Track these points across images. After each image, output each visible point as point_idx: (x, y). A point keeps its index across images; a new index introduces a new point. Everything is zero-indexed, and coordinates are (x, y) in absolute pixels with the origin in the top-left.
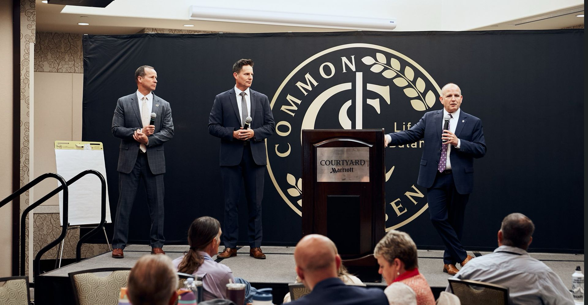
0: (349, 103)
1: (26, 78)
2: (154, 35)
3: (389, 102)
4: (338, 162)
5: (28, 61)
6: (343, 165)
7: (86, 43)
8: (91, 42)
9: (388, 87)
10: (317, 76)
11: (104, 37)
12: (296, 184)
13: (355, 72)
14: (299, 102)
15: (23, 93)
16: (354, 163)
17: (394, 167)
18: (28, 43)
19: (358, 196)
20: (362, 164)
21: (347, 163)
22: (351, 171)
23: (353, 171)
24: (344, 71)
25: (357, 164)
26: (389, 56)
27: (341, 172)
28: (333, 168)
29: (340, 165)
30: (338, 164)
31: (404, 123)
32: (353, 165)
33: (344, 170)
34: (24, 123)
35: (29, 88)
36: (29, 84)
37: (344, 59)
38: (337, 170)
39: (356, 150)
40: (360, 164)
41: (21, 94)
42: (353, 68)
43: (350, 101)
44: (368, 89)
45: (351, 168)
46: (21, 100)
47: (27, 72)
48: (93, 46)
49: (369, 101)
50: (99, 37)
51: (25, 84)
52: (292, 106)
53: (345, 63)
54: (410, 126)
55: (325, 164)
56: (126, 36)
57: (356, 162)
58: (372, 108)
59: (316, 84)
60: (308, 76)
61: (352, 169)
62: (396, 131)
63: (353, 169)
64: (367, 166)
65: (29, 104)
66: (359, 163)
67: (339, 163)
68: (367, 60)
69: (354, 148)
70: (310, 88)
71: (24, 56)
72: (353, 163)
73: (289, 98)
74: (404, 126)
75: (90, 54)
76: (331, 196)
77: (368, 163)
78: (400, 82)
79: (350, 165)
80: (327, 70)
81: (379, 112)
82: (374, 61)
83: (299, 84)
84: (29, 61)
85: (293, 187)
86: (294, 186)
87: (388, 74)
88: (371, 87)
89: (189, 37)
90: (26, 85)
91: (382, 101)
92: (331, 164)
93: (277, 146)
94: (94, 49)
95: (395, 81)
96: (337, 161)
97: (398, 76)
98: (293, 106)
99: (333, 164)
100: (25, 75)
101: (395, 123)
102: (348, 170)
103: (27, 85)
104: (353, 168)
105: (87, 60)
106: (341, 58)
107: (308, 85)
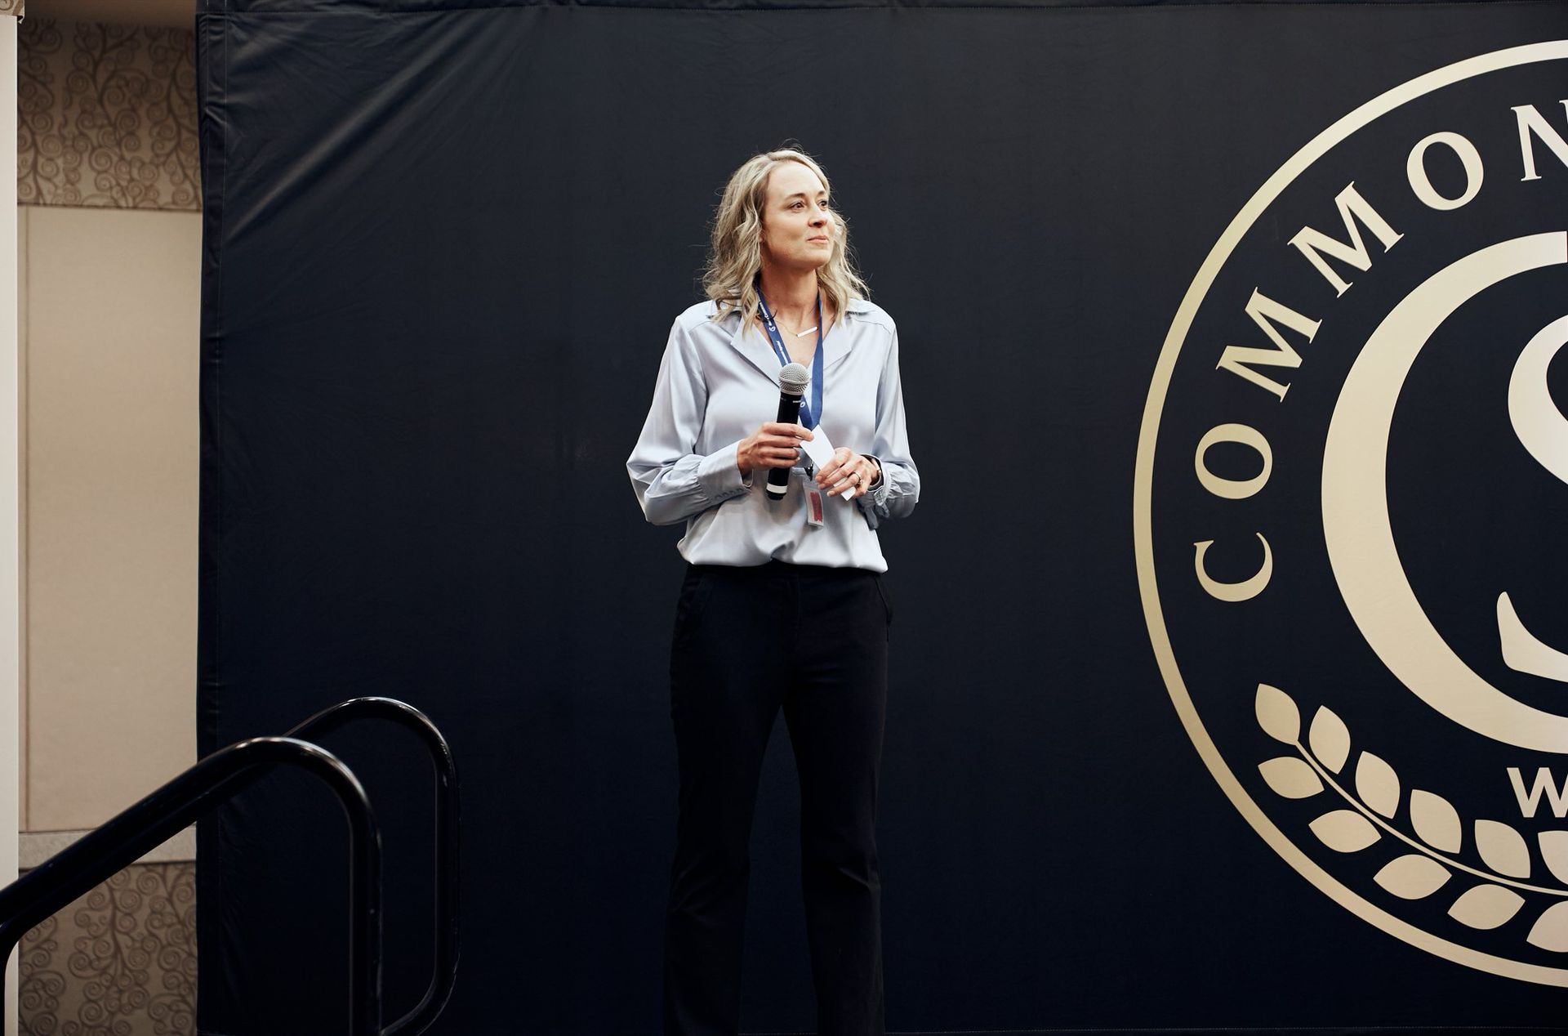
0: (1557, 334)
7: (218, 34)
8: (241, 27)
10: (1393, 201)
12: (1304, 737)
14: (1309, 328)
24: (1530, 174)
37: (1528, 117)
48: (253, 48)
50: (284, 4)
52: (1274, 347)
53: (1534, 136)
59: (1389, 237)
60: (1349, 201)
70: (1360, 259)
73: (1262, 307)
75: (234, 89)
80: (1445, 170)
83: (1307, 240)
85: (1290, 751)
86: (1294, 747)
93: (1202, 547)
94: (258, 66)
98: (1280, 350)
105: (223, 119)
106: (1514, 113)
107: (1352, 245)
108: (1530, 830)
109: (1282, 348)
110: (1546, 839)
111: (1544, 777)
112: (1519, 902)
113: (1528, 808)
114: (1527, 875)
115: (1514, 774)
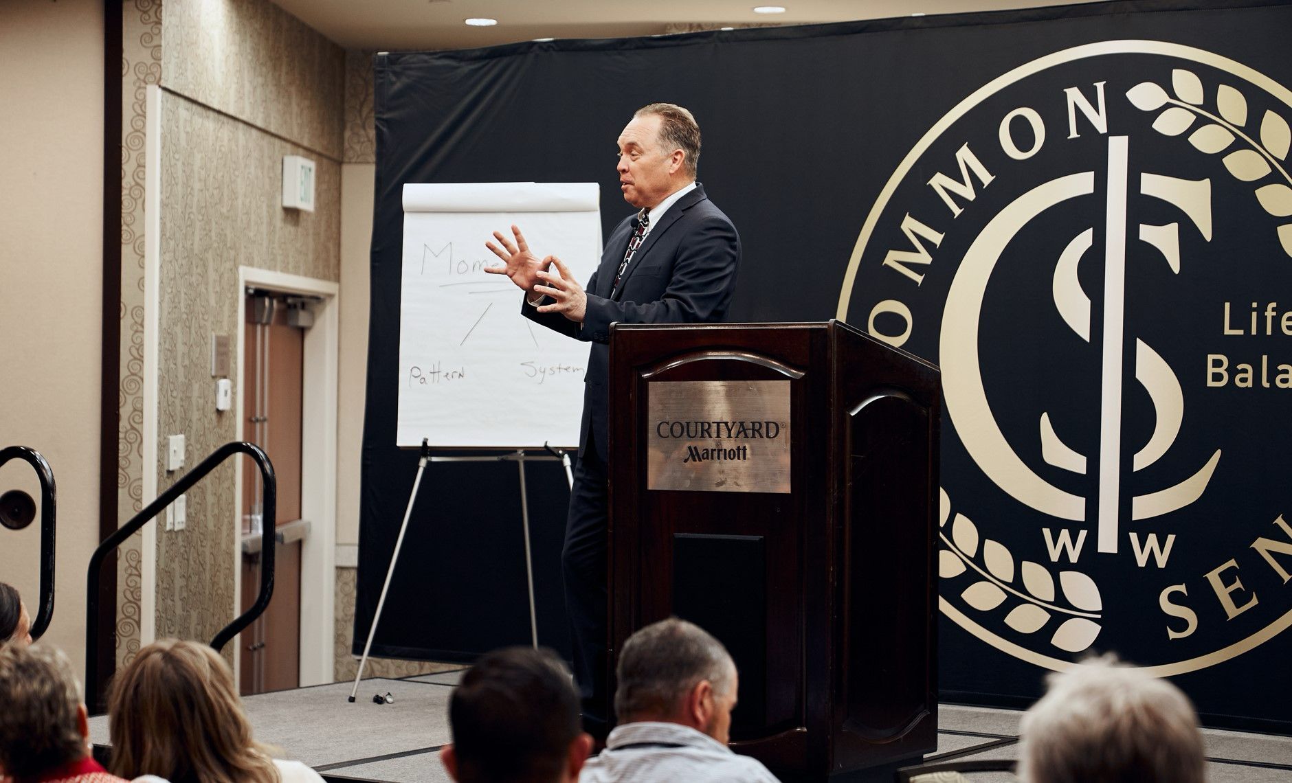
0: (1085, 240)
1: (137, 184)
2: (549, 47)
3: (1208, 237)
4: (706, 427)
5: (142, 136)
6: (718, 436)
7: (381, 78)
8: (395, 73)
9: (1207, 182)
10: (990, 154)
11: (426, 57)
13: (1105, 136)
14: (936, 238)
15: (128, 225)
16: (750, 433)
17: (1218, 453)
18: (143, 85)
19: (757, 538)
20: (772, 434)
21: (730, 431)
22: (739, 459)
23: (744, 458)
24: (1074, 134)
25: (757, 435)
26: (1211, 79)
27: (712, 458)
28: (690, 448)
29: (710, 437)
30: (706, 435)
31: (1255, 305)
32: (746, 436)
33: (722, 456)
34: (129, 308)
35: (144, 210)
36: (144, 201)
37: (1074, 96)
38: (701, 452)
39: (755, 389)
40: (765, 435)
41: (123, 228)
42: (1100, 122)
43: (1089, 233)
44: (1144, 190)
45: (739, 448)
46: (122, 246)
47: (139, 166)
48: (398, 86)
49: (1148, 233)
50: (415, 60)
51: (135, 200)
52: (917, 251)
53: (1078, 110)
54: (1274, 314)
55: (670, 434)
56: (478, 53)
57: (753, 430)
58: (1154, 254)
59: (986, 178)
60: (965, 155)
61: (741, 452)
62: (1227, 331)
63: (748, 452)
64: (783, 440)
65: (143, 256)
66: (764, 430)
67: (707, 431)
68: (1144, 96)
69: (749, 382)
70: (968, 193)
71: (132, 121)
72: (744, 430)
73: (910, 225)
74: (1254, 314)
75: (390, 109)
76: (682, 535)
77: (786, 432)
78: (1245, 166)
79: (737, 437)
80: (1022, 133)
81: (1176, 267)
82: (1164, 98)
83: (939, 182)
84: (145, 135)
87: (1208, 141)
88: (1154, 185)
89: (638, 48)
90: (136, 203)
91: (1188, 230)
92: (685, 434)
94: (401, 93)
95: (1228, 161)
96: (702, 423)
97: (1238, 145)
98: (919, 252)
99: (692, 434)
100: (135, 174)
101: (1227, 305)
102: (732, 452)
103: (140, 202)
104: (744, 449)
105: (384, 126)
106: (1066, 93)
107: (964, 184)
108: (1055, 570)
109: (920, 250)
110: (1065, 576)
111: (1065, 535)
112: (1046, 617)
113: (1055, 556)
114: (1052, 600)
115: (1047, 532)
